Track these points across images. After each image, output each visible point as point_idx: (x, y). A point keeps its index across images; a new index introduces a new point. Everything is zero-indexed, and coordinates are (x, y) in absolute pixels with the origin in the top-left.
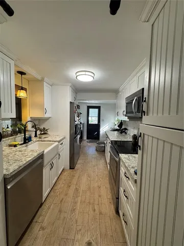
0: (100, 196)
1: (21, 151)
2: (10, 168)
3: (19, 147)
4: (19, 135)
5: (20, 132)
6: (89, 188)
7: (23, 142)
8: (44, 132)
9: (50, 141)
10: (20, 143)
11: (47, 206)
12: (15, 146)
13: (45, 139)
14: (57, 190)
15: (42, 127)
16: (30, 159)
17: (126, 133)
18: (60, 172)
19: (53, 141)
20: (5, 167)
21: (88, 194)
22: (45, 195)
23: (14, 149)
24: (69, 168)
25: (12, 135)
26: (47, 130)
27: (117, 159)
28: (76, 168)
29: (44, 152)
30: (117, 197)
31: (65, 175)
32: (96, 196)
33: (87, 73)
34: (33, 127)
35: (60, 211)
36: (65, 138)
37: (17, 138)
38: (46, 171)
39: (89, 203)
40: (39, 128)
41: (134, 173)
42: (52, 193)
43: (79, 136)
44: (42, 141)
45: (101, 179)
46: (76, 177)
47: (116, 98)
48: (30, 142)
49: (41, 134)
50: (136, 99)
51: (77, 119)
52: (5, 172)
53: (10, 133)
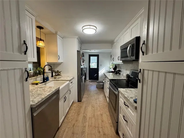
0: (102, 121)
1: (42, 88)
2: (35, 100)
3: (39, 85)
4: (39, 76)
5: (40, 74)
6: (94, 116)
7: (42, 81)
8: (58, 74)
9: (63, 80)
10: (40, 82)
11: (63, 130)
12: (37, 84)
13: (59, 79)
14: (69, 118)
15: (56, 70)
16: (50, 93)
17: (120, 74)
18: (71, 104)
19: (65, 80)
20: (31, 100)
21: (93, 120)
22: (61, 121)
23: (36, 86)
24: (77, 101)
25: (33, 76)
26: (60, 72)
27: (116, 93)
28: (82, 101)
29: (59, 88)
30: (117, 122)
31: (75, 107)
32: (100, 121)
33: (91, 27)
34: (49, 70)
35: (73, 133)
36: (73, 78)
37: (38, 78)
38: (61, 103)
39: (95, 127)
40: (54, 70)
41: (133, 101)
42: (66, 120)
43: (84, 77)
44: (56, 80)
45: (102, 109)
46: (84, 107)
47: (112, 47)
48: (48, 82)
49: (56, 75)
50: (130, 46)
51: (82, 64)
52: (31, 103)
53: (32, 74)
